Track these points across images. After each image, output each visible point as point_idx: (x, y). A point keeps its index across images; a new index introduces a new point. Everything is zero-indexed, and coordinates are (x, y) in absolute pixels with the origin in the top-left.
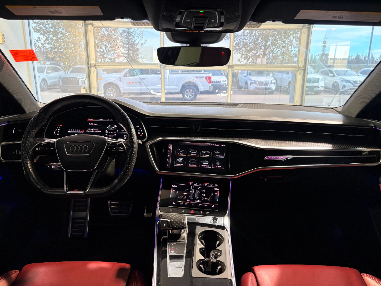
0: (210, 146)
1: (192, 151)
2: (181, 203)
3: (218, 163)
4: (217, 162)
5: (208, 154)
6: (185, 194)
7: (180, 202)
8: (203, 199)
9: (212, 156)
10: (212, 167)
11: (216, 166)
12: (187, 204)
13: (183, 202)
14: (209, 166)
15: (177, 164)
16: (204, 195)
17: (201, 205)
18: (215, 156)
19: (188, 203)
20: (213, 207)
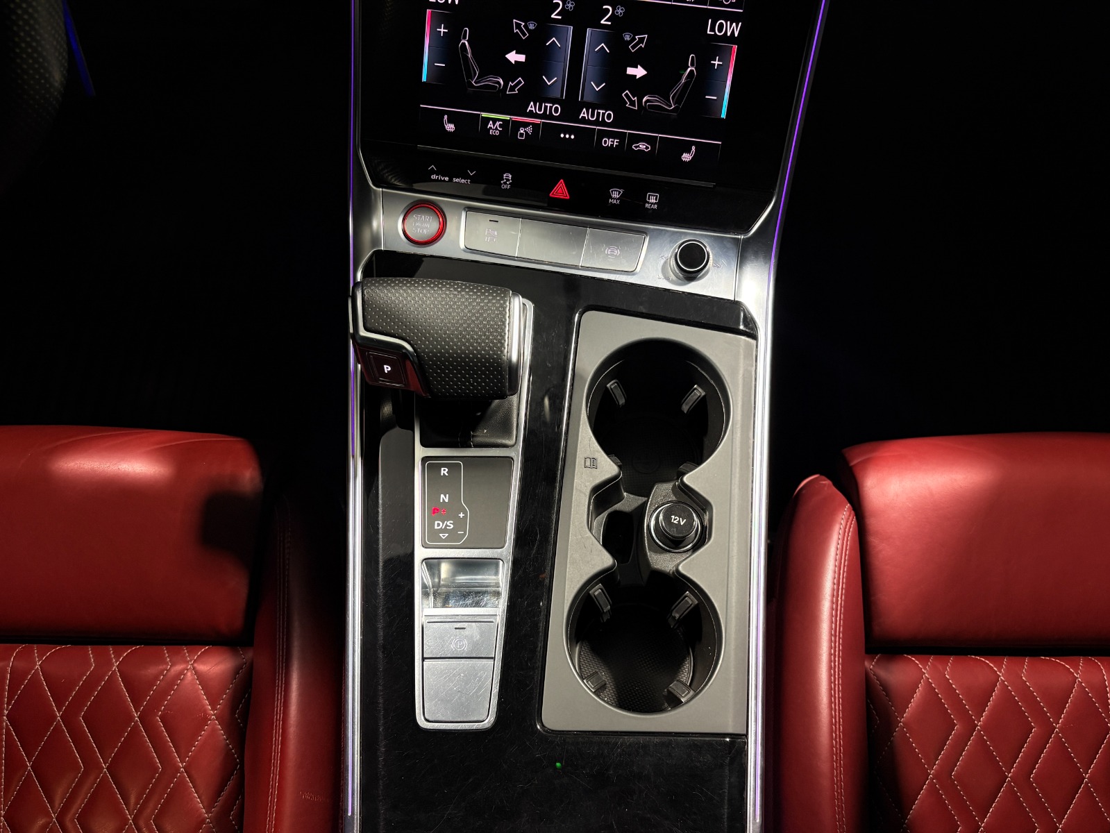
2: (490, 125)
6: (513, 57)
7: (489, 119)
8: (632, 103)
12: (529, 130)
13: (507, 117)
16: (639, 72)
17: (616, 143)
19: (535, 126)
20: (686, 157)
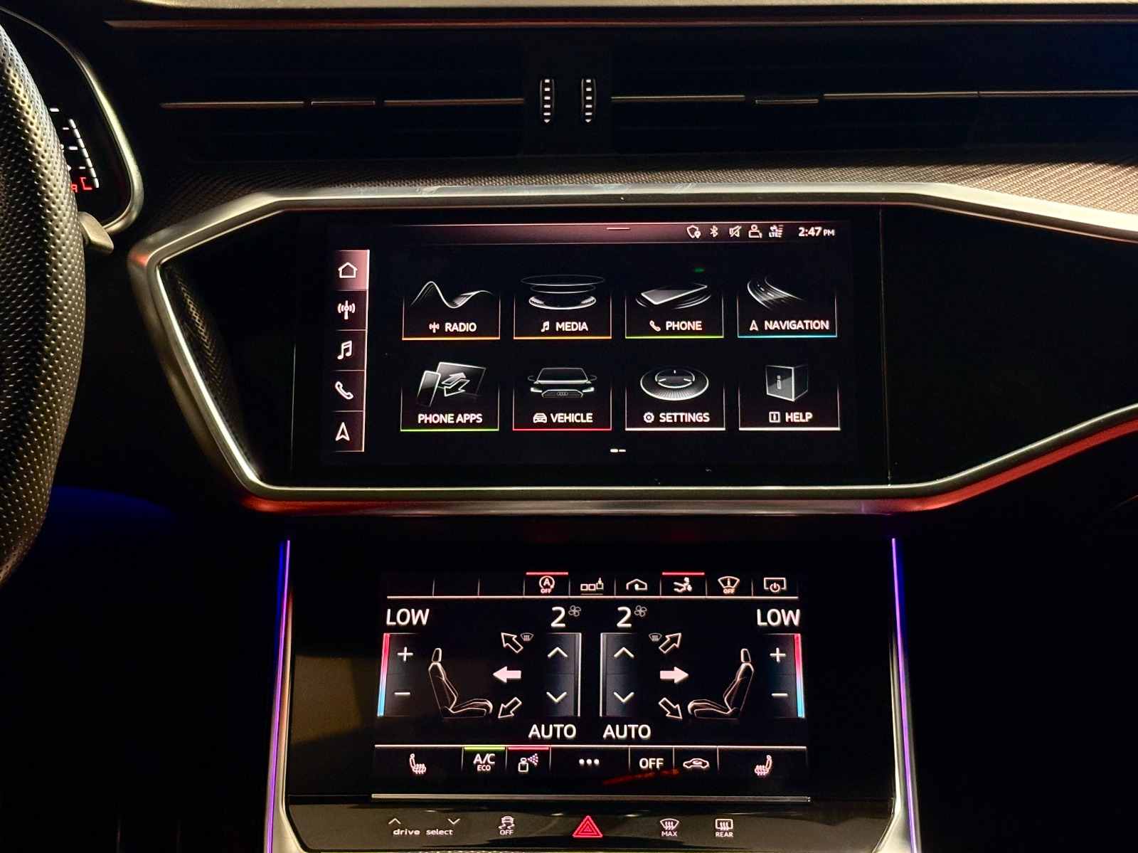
0: (706, 247)
1: (548, 300)
2: (478, 758)
3: (784, 389)
4: (773, 382)
5: (689, 315)
9: (731, 332)
10: (732, 426)
11: (774, 416)
12: (534, 759)
13: (501, 747)
14: (705, 417)
15: (422, 417)
16: (678, 675)
17: (659, 762)
18: (754, 326)
19: (543, 755)
20: (762, 770)
